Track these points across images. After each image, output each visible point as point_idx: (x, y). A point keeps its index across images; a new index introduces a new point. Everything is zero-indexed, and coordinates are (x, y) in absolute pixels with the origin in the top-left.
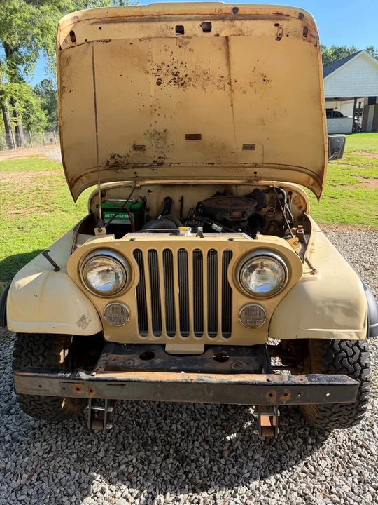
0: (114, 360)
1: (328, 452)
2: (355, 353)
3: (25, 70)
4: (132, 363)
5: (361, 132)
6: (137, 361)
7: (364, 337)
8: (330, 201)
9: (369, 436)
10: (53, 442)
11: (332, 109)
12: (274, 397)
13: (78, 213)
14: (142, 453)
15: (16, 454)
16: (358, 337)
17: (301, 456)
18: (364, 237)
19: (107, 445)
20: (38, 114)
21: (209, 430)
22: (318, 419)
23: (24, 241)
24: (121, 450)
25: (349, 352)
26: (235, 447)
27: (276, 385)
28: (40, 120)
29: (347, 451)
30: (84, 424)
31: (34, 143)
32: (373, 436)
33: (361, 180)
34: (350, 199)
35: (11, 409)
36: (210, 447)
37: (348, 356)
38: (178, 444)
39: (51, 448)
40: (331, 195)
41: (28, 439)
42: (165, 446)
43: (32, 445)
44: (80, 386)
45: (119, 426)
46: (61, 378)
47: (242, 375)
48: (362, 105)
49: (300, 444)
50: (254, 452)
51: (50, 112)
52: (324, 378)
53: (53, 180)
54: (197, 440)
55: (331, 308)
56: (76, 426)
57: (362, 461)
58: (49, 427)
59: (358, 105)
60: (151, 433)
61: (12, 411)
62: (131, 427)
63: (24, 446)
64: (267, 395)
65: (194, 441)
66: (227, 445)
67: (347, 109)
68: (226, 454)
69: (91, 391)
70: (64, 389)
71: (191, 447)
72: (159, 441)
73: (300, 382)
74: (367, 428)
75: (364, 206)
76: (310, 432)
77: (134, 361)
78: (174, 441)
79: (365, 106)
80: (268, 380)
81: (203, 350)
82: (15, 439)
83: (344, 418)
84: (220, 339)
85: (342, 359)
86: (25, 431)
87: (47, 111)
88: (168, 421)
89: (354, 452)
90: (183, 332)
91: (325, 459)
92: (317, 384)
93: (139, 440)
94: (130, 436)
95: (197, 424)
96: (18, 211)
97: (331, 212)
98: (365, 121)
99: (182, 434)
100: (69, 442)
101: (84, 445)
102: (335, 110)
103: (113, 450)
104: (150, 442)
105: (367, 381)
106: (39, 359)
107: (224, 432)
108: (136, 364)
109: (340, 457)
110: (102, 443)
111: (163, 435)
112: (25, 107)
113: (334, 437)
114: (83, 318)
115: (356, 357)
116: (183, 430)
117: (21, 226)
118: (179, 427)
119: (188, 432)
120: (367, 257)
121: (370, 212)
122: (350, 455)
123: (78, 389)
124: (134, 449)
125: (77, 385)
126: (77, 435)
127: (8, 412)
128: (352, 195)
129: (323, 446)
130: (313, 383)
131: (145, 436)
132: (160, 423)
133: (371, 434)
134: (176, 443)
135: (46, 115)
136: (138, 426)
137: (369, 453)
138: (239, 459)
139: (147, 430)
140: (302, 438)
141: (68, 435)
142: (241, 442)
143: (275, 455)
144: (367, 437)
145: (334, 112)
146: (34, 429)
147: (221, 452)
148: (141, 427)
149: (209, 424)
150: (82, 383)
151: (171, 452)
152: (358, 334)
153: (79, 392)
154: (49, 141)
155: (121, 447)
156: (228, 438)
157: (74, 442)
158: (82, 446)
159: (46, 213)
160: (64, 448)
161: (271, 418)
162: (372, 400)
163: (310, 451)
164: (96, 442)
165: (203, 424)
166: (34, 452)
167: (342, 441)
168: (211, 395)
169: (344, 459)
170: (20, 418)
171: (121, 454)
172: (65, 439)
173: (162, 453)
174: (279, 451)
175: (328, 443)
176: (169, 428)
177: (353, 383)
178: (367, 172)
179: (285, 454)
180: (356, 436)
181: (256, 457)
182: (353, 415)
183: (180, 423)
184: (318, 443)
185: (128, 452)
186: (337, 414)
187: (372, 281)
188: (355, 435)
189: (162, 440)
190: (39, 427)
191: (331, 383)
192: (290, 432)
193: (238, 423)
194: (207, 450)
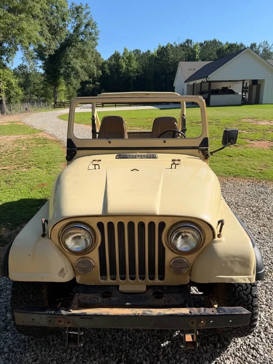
0: (84, 298)
1: (231, 353)
2: (247, 288)
3: (7, 59)
4: (96, 300)
5: (248, 104)
6: (100, 300)
7: (254, 281)
8: (227, 159)
9: (258, 340)
10: (38, 352)
11: (227, 88)
12: (195, 324)
13: (49, 169)
14: (102, 359)
15: (12, 362)
16: (250, 281)
17: (213, 357)
18: (252, 187)
19: (77, 353)
20: (17, 90)
21: (149, 340)
22: (224, 332)
23: (11, 192)
24: (87, 357)
25: (243, 287)
26: (167, 352)
27: (195, 316)
28: (17, 94)
29: (244, 352)
30: (60, 337)
31: (13, 111)
32: (260, 341)
33: (248, 141)
34: (241, 157)
35: (7, 327)
36: (150, 353)
37: (243, 290)
38: (127, 351)
39: (38, 357)
40: (228, 154)
41: (21, 350)
42: (118, 353)
43: (24, 355)
44: (61, 319)
45: (85, 338)
46: (48, 314)
47: (173, 309)
48: (248, 85)
49: (212, 348)
50: (180, 356)
51: (25, 89)
52: (228, 310)
53: (29, 142)
54: (141, 348)
55: (232, 262)
56: (55, 339)
57: (254, 360)
58: (35, 340)
59: (245, 85)
60: (108, 343)
61: (8, 328)
62: (94, 339)
63: (18, 356)
64: (190, 323)
65: (138, 348)
66: (162, 350)
67: (238, 88)
68: (161, 358)
69: (69, 323)
70: (50, 321)
71: (136, 353)
72: (114, 349)
73: (212, 313)
74: (257, 334)
75: (251, 163)
76: (218, 339)
77: (98, 299)
78: (125, 349)
79: (250, 85)
80: (190, 312)
81: (145, 289)
82: (11, 351)
83: (241, 331)
84: (157, 281)
85: (239, 292)
86: (18, 344)
87: (23, 88)
88: (120, 334)
89: (248, 353)
90: (131, 276)
91: (229, 359)
92: (223, 315)
93: (100, 348)
94: (93, 345)
95: (140, 335)
96: (5, 168)
97: (229, 167)
98: (250, 96)
99: (130, 343)
100: (50, 351)
101: (61, 354)
102: (229, 88)
103: (82, 357)
104: (108, 350)
105: (256, 307)
106: (29, 296)
107: (159, 340)
108: (100, 301)
109: (239, 357)
110: (74, 352)
111: (116, 344)
112: (7, 86)
113: (234, 342)
114: (62, 270)
115: (249, 290)
116: (131, 340)
117: (8, 180)
118: (128, 338)
119: (134, 342)
120: (254, 203)
121: (255, 167)
122: (246, 355)
123: (60, 321)
124: (97, 356)
125: (59, 319)
126: (55, 346)
127: (5, 329)
128: (242, 153)
129: (228, 350)
130: (221, 314)
131: (104, 345)
132: (114, 335)
133: (259, 339)
134: (126, 350)
135: (23, 91)
136: (99, 337)
137: (258, 353)
138: (170, 361)
139: (105, 341)
140: (213, 344)
141: (49, 346)
142: (171, 348)
143: (195, 357)
144: (257, 341)
145: (229, 90)
146: (25, 342)
147: (158, 356)
148: (101, 338)
149: (148, 334)
150: (62, 317)
151: (123, 357)
152: (249, 279)
153: (61, 323)
154: (25, 110)
155: (87, 354)
156: (162, 345)
157: (54, 351)
158: (59, 354)
159: (25, 170)
160: (47, 356)
161: (192, 336)
162: (260, 313)
163: (219, 354)
164: (69, 351)
165: (145, 335)
166: (26, 360)
167: (240, 345)
168: (152, 323)
169: (242, 358)
170: (14, 333)
171: (88, 360)
172: (47, 349)
173: (116, 358)
174: (197, 354)
175: (231, 347)
176: (120, 339)
177: (247, 313)
178: (253, 135)
179: (201, 357)
180: (250, 341)
181: (182, 359)
182: (247, 329)
183: (128, 334)
184: (224, 347)
185: (92, 358)
186: (237, 329)
187: (258, 221)
188: (248, 340)
189: (116, 348)
190: (28, 340)
191: (233, 313)
192: (204, 339)
193: (169, 334)
194: (147, 355)
